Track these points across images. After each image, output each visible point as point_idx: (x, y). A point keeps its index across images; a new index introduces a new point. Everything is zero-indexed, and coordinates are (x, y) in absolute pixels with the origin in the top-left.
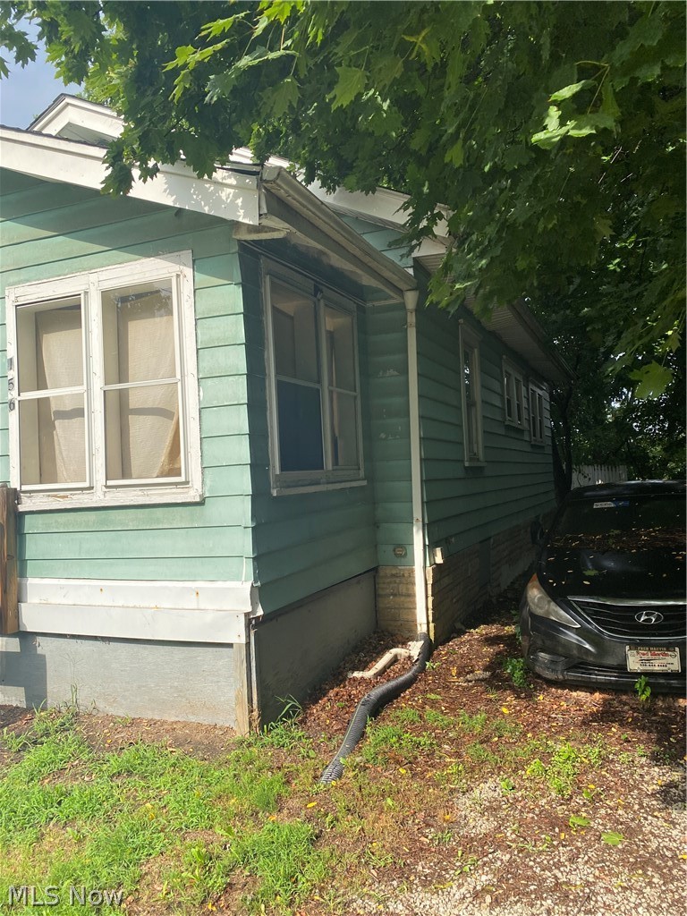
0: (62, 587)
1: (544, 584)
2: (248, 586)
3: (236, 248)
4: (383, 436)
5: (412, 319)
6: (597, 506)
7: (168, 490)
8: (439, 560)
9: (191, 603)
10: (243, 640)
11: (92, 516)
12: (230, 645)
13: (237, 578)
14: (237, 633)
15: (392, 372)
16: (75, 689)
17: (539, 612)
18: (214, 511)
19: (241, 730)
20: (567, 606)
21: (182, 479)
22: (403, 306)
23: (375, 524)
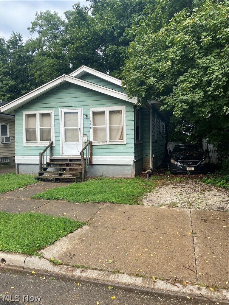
0: (100, 157)
1: (174, 159)
2: (134, 156)
3: (133, 106)
4: (145, 134)
5: (151, 114)
6: (181, 148)
7: (120, 142)
8: (154, 156)
9: (124, 159)
10: (133, 164)
11: (106, 146)
12: (131, 165)
13: (132, 155)
14: (132, 163)
15: (147, 123)
16: (102, 173)
17: (173, 163)
18: (128, 146)
19: (133, 176)
20: (178, 162)
21: (123, 140)
22: (149, 111)
23: (143, 150)
